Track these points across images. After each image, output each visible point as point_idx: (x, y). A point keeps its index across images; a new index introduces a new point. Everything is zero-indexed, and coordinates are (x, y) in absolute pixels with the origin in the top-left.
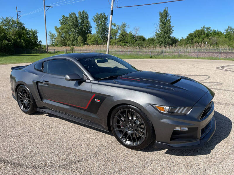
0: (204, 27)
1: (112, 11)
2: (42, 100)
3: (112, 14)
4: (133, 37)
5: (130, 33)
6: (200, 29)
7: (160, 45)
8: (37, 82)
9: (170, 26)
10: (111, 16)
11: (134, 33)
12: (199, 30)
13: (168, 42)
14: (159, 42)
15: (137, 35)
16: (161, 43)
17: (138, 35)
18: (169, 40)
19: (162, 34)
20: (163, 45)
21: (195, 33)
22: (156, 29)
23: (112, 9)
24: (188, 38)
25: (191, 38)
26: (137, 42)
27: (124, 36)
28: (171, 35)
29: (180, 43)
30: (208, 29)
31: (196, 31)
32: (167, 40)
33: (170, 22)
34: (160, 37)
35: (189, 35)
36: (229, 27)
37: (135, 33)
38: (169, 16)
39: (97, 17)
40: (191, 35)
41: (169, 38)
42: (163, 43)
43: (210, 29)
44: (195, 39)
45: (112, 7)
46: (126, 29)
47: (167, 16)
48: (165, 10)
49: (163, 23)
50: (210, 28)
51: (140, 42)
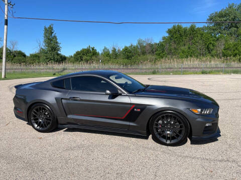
0: (89, 47)
1: (7, 20)
2: (67, 115)
6: (86, 48)
8: (62, 99)
9: (57, 43)
10: (6, 26)
11: (10, 48)
16: (48, 59)
18: (59, 57)
19: (50, 51)
21: (82, 51)
23: (6, 18)
24: (75, 55)
28: (59, 52)
32: (56, 57)
33: (56, 39)
34: (47, 53)
35: (76, 52)
36: (105, 48)
38: (54, 33)
40: (78, 53)
41: (58, 54)
42: (51, 59)
45: (6, 16)
47: (52, 33)
48: (50, 26)
49: (49, 39)
50: (94, 48)
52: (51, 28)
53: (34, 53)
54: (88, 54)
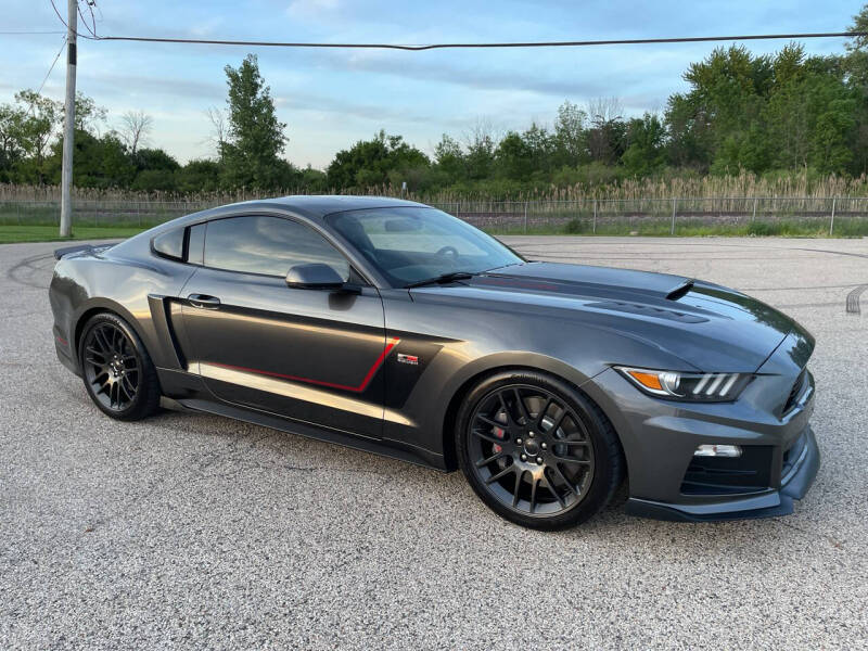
0: (382, 135)
2: (185, 364)
5: (112, 138)
6: (369, 139)
8: (168, 301)
9: (273, 121)
11: (127, 138)
12: (368, 144)
15: (140, 146)
17: (144, 147)
19: (249, 149)
21: (356, 151)
22: (215, 129)
24: (335, 166)
25: (347, 165)
26: (144, 174)
28: (279, 155)
30: (395, 140)
31: (360, 144)
32: (267, 170)
33: (271, 109)
35: (338, 156)
36: (446, 139)
37: (132, 139)
38: (264, 86)
40: (343, 157)
41: (276, 163)
42: (254, 180)
43: (401, 142)
44: (362, 174)
46: (87, 118)
47: (256, 87)
48: (246, 64)
49: (244, 110)
50: (400, 138)
51: (157, 173)
52: (250, 70)
54: (375, 162)
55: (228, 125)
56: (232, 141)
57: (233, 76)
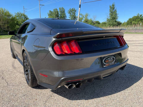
0: (138, 14)
1: (80, 5)
3: (80, 7)
4: (92, 22)
5: (91, 20)
7: (110, 26)
9: (116, 14)
10: (79, 8)
11: (93, 19)
12: (136, 16)
13: (115, 24)
14: (109, 25)
15: (95, 21)
16: (110, 25)
18: (116, 23)
19: (111, 20)
20: (112, 26)
21: (133, 18)
23: (80, 4)
24: (128, 21)
25: (131, 21)
26: (94, 25)
27: (86, 21)
28: (117, 20)
29: (123, 25)
30: (141, 15)
32: (114, 23)
33: (116, 12)
34: (110, 21)
35: (129, 19)
38: (116, 8)
39: (70, 10)
40: (130, 19)
44: (133, 22)
46: (88, 17)
47: (114, 8)
49: (112, 13)
51: (96, 25)
52: (113, 5)
53: (104, 22)
54: (136, 20)
55: (109, 16)
56: (109, 18)
57: (111, 7)
